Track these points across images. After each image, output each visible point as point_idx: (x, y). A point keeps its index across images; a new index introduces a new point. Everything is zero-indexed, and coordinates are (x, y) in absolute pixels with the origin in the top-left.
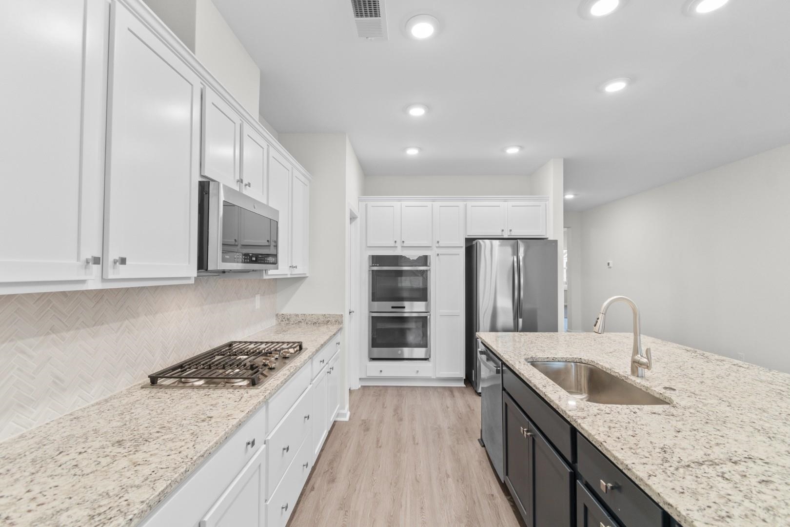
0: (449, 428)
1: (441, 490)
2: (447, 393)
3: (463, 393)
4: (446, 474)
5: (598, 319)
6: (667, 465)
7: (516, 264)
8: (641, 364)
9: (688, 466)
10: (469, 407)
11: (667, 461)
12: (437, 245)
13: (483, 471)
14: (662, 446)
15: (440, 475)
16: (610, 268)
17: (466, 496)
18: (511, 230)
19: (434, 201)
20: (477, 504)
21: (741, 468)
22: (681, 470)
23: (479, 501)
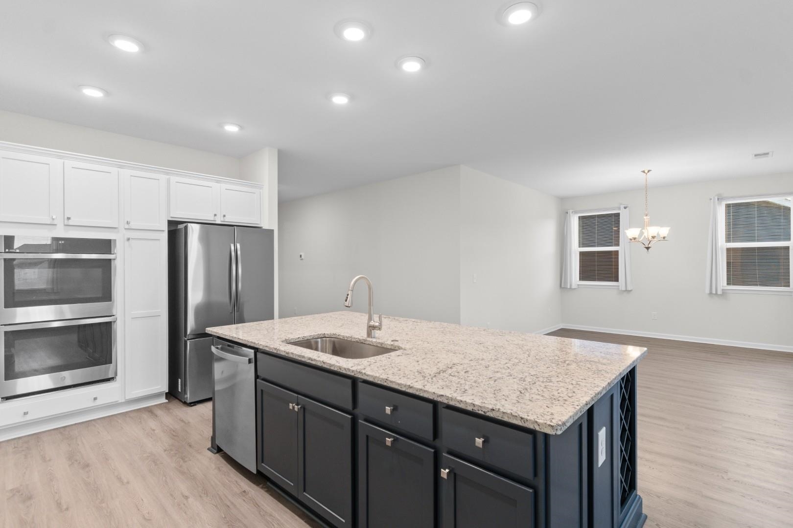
0: (165, 451)
1: (184, 514)
2: (145, 416)
3: (168, 409)
4: (183, 496)
5: (348, 295)
6: (426, 379)
7: (233, 254)
8: (374, 327)
9: (435, 376)
10: (182, 421)
11: (425, 377)
12: (127, 226)
13: (225, 475)
14: (416, 371)
15: (176, 501)
16: (302, 259)
17: (216, 506)
18: (224, 216)
19: (121, 167)
20: (231, 507)
21: (454, 369)
22: (434, 379)
23: (232, 503)
